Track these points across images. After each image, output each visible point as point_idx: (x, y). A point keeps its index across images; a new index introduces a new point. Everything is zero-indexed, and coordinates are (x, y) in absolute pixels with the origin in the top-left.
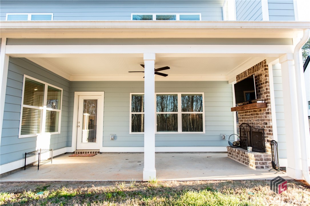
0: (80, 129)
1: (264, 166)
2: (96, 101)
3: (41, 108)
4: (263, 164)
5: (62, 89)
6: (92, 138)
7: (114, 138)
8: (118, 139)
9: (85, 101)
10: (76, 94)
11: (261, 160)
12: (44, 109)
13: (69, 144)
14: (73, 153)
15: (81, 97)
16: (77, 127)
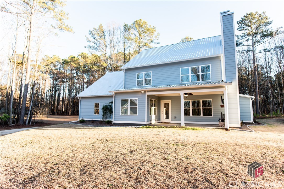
0: (163, 114)
1: (222, 126)
2: (168, 104)
3: (152, 107)
4: (222, 125)
5: (157, 100)
6: (167, 118)
7: (175, 118)
8: (177, 118)
9: (164, 104)
10: (161, 101)
11: (221, 124)
12: (153, 107)
13: (159, 119)
14: (161, 123)
15: (163, 102)
16: (162, 113)
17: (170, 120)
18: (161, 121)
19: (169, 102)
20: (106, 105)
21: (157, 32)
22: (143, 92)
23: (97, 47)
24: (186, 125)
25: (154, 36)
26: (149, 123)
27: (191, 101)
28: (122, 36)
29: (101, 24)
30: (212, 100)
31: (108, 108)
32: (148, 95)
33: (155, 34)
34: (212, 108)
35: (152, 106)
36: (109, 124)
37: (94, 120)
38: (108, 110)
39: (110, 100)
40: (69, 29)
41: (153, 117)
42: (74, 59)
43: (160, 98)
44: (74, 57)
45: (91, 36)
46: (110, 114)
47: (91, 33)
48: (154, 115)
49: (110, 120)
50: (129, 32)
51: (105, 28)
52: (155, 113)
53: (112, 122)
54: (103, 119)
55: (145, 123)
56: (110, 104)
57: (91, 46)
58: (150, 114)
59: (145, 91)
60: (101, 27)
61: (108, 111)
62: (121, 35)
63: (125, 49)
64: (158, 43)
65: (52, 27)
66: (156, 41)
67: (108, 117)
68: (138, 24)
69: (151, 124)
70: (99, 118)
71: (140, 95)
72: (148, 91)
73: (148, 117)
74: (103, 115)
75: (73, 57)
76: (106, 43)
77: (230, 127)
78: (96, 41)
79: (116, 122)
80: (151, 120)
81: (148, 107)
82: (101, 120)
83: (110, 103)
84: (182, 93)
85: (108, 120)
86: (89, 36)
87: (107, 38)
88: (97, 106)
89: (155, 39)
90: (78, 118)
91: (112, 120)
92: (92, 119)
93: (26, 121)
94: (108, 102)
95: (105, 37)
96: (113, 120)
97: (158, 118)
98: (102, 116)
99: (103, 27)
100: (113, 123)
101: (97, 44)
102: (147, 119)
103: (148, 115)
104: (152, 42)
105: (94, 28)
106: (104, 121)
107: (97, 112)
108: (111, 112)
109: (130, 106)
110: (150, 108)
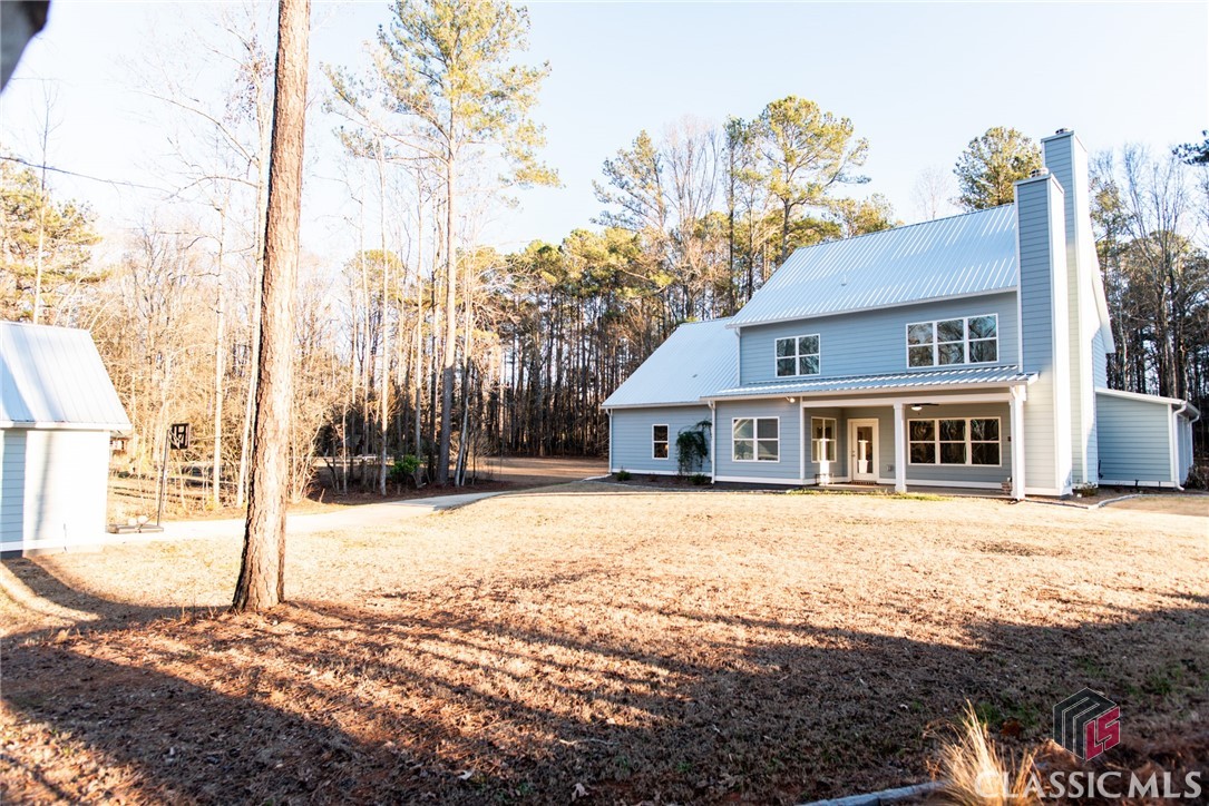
0: (855, 458)
1: (1007, 492)
2: (870, 428)
3: (821, 438)
5: (835, 419)
7: (891, 468)
9: (858, 428)
12: (824, 440)
13: (844, 474)
14: (850, 483)
15: (854, 425)
16: (853, 456)
17: (875, 476)
18: (849, 479)
19: (874, 423)
20: (687, 430)
21: (856, 136)
22: (792, 400)
23: (634, 217)
24: (910, 488)
25: (845, 154)
26: (812, 481)
27: (937, 421)
28: (721, 166)
29: (643, 133)
30: (999, 418)
31: (694, 439)
32: (806, 409)
33: (851, 144)
34: (999, 442)
35: (820, 436)
36: (702, 483)
37: (657, 472)
38: (694, 445)
39: (700, 417)
40: (549, 178)
41: (824, 466)
42: (546, 255)
43: (844, 414)
44: (546, 249)
45: (610, 179)
46: (701, 457)
47: (610, 168)
48: (828, 462)
49: (702, 474)
50: (746, 146)
51: (657, 142)
52: (829, 457)
53: (710, 478)
54: (680, 470)
55: (800, 482)
56: (700, 429)
57: (612, 213)
58: (815, 459)
59: (797, 399)
60: (643, 141)
61: (694, 448)
62: (716, 160)
63: (732, 215)
64: (864, 180)
65: (501, 184)
66: (853, 172)
67: (694, 464)
68: (781, 115)
69: (817, 485)
70: (669, 467)
71: (784, 408)
72: (805, 399)
73: (806, 467)
74: (681, 461)
75: (544, 248)
76: (665, 200)
77: (1026, 496)
78: (628, 197)
79: (720, 478)
80: (817, 476)
81: (807, 439)
82: (676, 473)
83: (699, 424)
84: (898, 405)
85: (694, 474)
86: (605, 181)
87: (666, 176)
88: (661, 432)
89: (848, 163)
90: (608, 466)
91: (708, 475)
92: (651, 472)
93: (456, 474)
94: (694, 423)
95: (660, 175)
96: (712, 474)
97: (841, 469)
98: (678, 464)
99: (652, 142)
100: (713, 482)
101: (634, 207)
102: (806, 473)
103: (807, 461)
104: (836, 177)
105: (620, 152)
106: (685, 477)
107: (660, 451)
108: (703, 450)
109: (759, 437)
110: (815, 443)
